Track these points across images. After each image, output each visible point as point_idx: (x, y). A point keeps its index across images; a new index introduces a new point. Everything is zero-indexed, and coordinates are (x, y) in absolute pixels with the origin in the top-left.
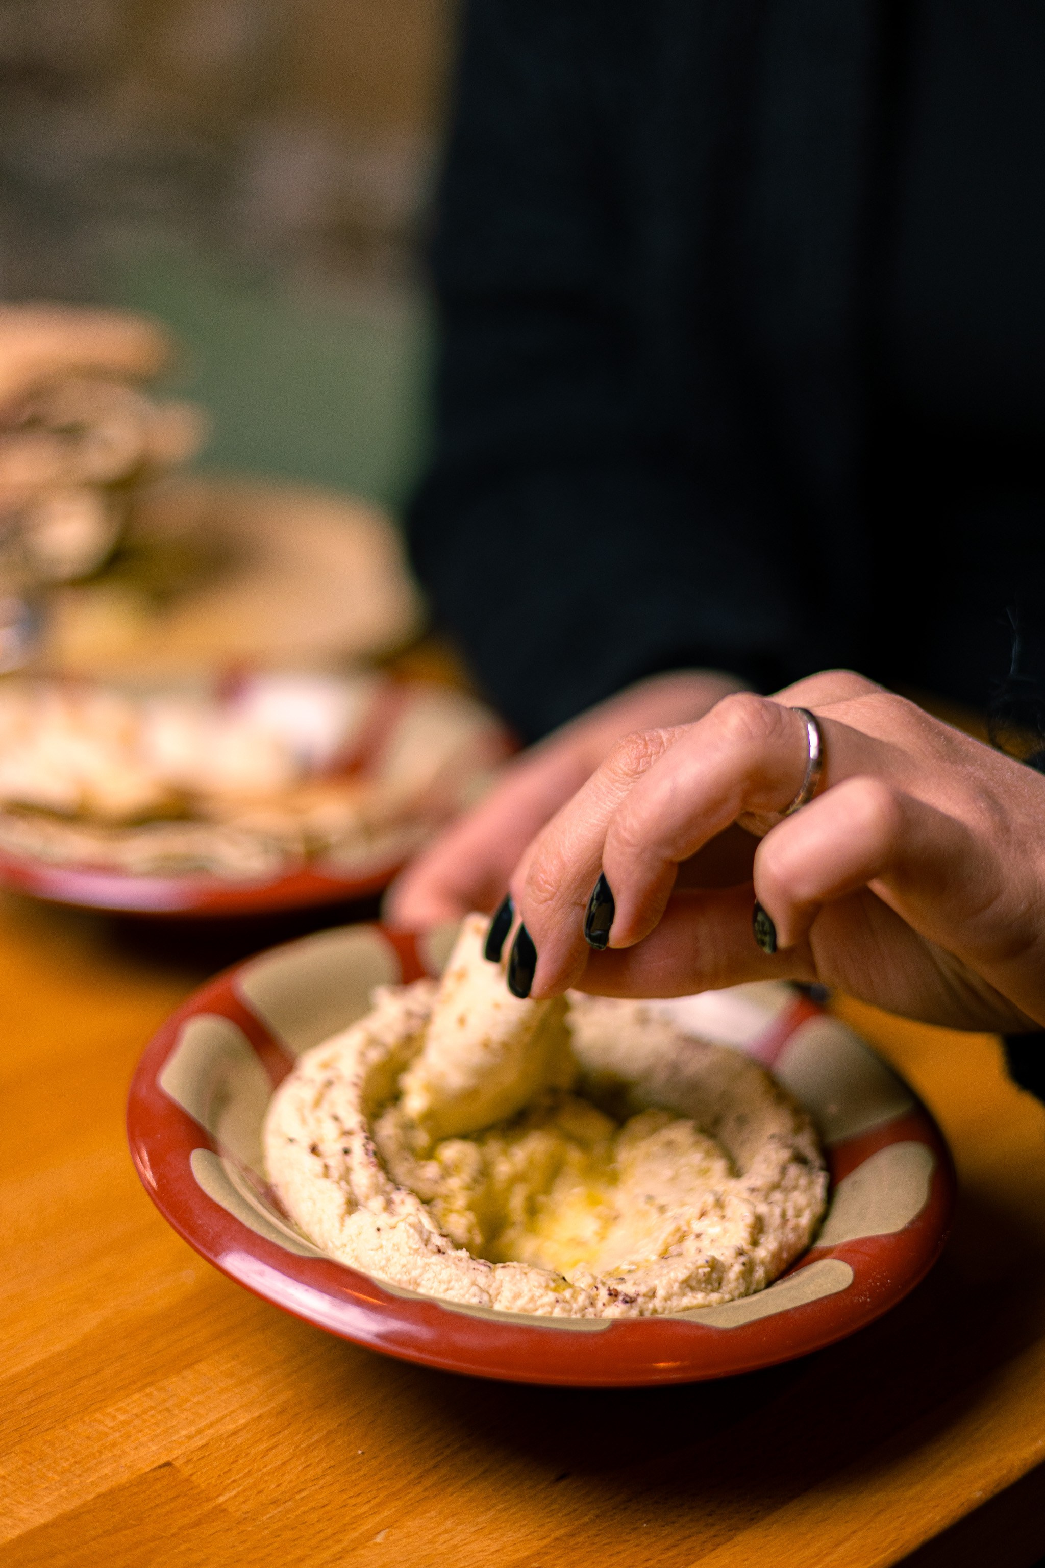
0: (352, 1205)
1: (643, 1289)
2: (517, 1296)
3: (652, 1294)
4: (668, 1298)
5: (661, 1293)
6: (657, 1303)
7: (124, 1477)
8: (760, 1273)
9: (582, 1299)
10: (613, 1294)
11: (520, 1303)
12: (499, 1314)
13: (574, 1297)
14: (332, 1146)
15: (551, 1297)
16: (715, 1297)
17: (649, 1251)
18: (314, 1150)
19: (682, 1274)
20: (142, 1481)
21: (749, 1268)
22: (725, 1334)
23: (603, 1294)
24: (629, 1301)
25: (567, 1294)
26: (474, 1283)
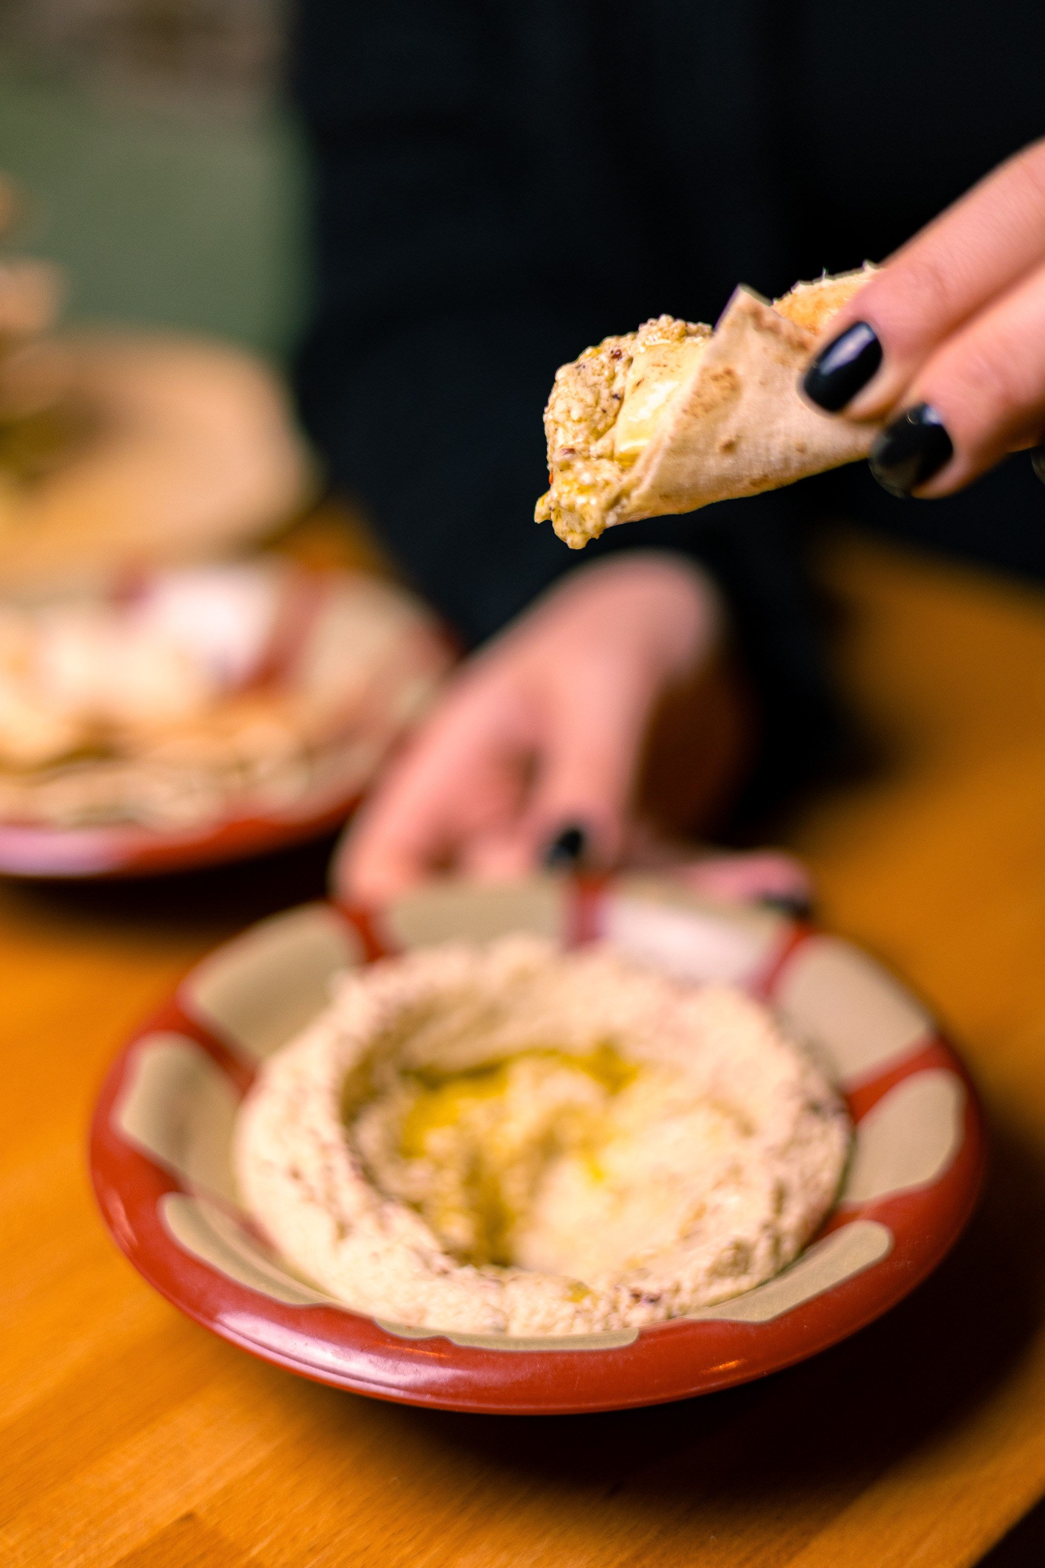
0: (343, 1230)
1: (667, 1284)
2: (533, 1312)
3: (677, 1290)
4: (695, 1290)
5: (687, 1285)
6: (684, 1298)
7: (144, 1536)
8: (789, 1247)
9: (603, 1307)
10: (637, 1296)
11: (538, 1319)
12: (517, 1341)
13: (595, 1305)
14: (311, 1166)
15: (568, 1309)
16: (745, 1282)
17: (667, 1233)
18: (295, 1175)
19: (706, 1262)
20: (164, 1539)
21: (777, 1242)
22: (760, 1328)
23: (625, 1298)
24: (654, 1300)
25: (587, 1303)
26: (486, 1304)
